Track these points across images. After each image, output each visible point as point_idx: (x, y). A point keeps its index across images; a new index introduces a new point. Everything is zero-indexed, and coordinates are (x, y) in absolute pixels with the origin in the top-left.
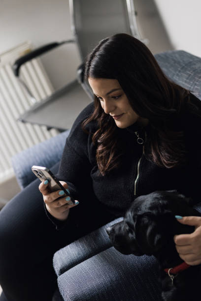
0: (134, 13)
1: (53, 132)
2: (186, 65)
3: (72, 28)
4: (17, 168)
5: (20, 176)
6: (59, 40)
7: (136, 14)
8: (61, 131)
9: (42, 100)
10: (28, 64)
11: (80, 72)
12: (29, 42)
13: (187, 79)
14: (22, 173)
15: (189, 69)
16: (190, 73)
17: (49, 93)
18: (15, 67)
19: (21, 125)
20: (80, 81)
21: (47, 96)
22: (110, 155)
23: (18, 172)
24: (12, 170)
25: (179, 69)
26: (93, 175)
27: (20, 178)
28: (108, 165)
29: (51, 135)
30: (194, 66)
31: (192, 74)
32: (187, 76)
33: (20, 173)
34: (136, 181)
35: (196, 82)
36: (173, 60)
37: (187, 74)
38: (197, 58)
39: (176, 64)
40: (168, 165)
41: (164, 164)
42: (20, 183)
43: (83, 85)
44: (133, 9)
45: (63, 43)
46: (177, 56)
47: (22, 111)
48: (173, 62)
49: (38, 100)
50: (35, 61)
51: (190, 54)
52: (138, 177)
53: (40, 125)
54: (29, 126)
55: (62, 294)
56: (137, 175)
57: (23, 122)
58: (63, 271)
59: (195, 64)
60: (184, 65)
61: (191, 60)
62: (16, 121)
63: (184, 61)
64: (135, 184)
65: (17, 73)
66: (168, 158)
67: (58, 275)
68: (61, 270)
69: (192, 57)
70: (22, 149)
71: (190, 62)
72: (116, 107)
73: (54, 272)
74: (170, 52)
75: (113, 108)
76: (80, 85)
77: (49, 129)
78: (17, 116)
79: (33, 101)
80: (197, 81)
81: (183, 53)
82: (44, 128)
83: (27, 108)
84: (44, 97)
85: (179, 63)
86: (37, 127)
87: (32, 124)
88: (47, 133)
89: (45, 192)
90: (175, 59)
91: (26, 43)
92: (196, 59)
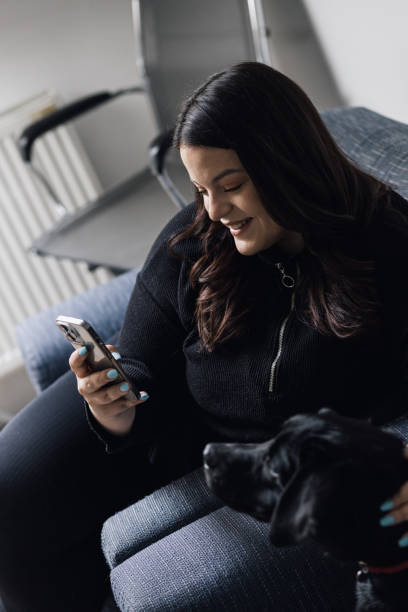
0: (263, 32)
1: (101, 273)
2: (370, 138)
3: (139, 62)
4: (27, 348)
5: (34, 363)
6: (112, 88)
7: (268, 33)
8: (117, 272)
9: (77, 209)
10: (50, 137)
11: (155, 151)
12: (52, 92)
13: (373, 165)
14: (39, 359)
15: (377, 145)
16: (378, 153)
17: (93, 194)
18: (24, 142)
19: (36, 260)
20: (154, 171)
21: (89, 202)
22: (224, 310)
23: (30, 356)
24: (18, 353)
25: (357, 145)
26: (188, 349)
27: (33, 369)
28: (220, 330)
29: (97, 281)
30: (386, 140)
31: (383, 156)
32: (373, 160)
33: (34, 358)
34: (274, 365)
35: (390, 172)
36: (344, 126)
37: (373, 155)
38: (393, 122)
39: (351, 136)
40: (341, 331)
41: (333, 329)
42: (33, 379)
43: (160, 179)
44: (262, 24)
45: (120, 93)
46: (352, 118)
47: (37, 233)
48: (344, 131)
49: (71, 209)
50: (62, 131)
51: (377, 114)
52: (279, 355)
53: (75, 261)
54: (51, 262)
55: (120, 606)
56: (278, 349)
57: (40, 253)
58: (121, 558)
59: (389, 136)
60: (366, 137)
61: (381, 127)
62: (26, 252)
63: (365, 129)
64: (273, 370)
65: (27, 154)
66: (342, 316)
67: (112, 567)
68: (117, 556)
69: (382, 120)
70: (38, 308)
71: (379, 132)
72: (232, 207)
73: (104, 559)
74: (337, 110)
75: (226, 209)
76: (155, 178)
77: (93, 268)
78: (27, 243)
79: (59, 212)
80: (393, 171)
81: (363, 113)
82: (83, 267)
83: (49, 226)
84: (81, 202)
85: (355, 132)
86: (68, 265)
87: (58, 258)
88: (88, 277)
89: (82, 370)
90: (348, 125)
91: (45, 93)
92: (390, 125)
